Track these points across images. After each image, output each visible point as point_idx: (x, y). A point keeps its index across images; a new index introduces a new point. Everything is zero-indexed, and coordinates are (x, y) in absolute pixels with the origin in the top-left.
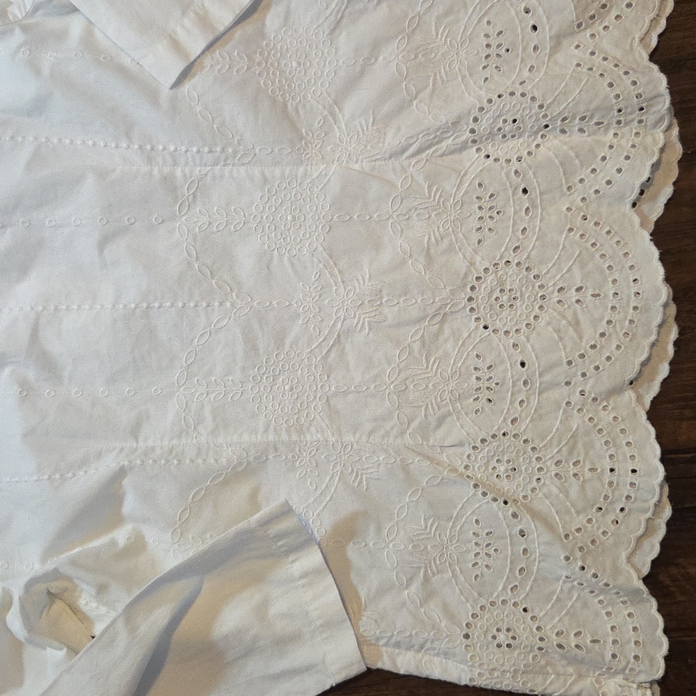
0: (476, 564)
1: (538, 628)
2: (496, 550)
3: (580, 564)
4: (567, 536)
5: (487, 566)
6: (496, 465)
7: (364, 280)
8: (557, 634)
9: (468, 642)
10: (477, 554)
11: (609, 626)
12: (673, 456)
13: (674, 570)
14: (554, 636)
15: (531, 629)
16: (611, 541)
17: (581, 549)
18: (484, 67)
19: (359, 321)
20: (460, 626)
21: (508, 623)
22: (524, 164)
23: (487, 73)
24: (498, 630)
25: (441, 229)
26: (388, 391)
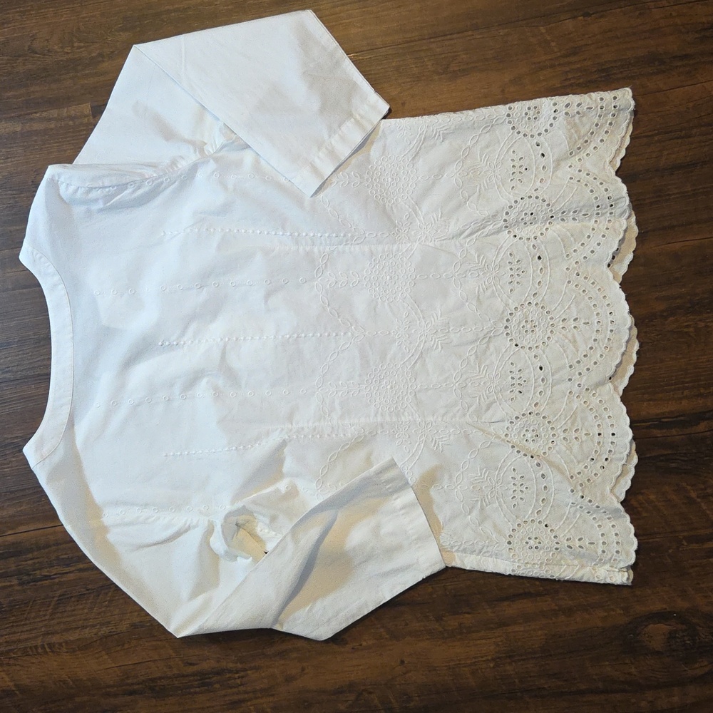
0: (514, 497)
1: (555, 537)
2: (527, 488)
3: (581, 494)
4: (572, 477)
5: (521, 498)
6: (525, 433)
7: (437, 317)
8: (567, 540)
9: (510, 546)
10: (515, 491)
11: (600, 534)
12: (639, 424)
13: (640, 497)
14: (565, 541)
15: (550, 537)
16: (600, 479)
17: (581, 485)
18: (512, 180)
19: (434, 343)
20: (505, 536)
21: (536, 533)
22: (539, 241)
23: (513, 184)
24: (529, 538)
25: (486, 283)
26: (454, 388)
